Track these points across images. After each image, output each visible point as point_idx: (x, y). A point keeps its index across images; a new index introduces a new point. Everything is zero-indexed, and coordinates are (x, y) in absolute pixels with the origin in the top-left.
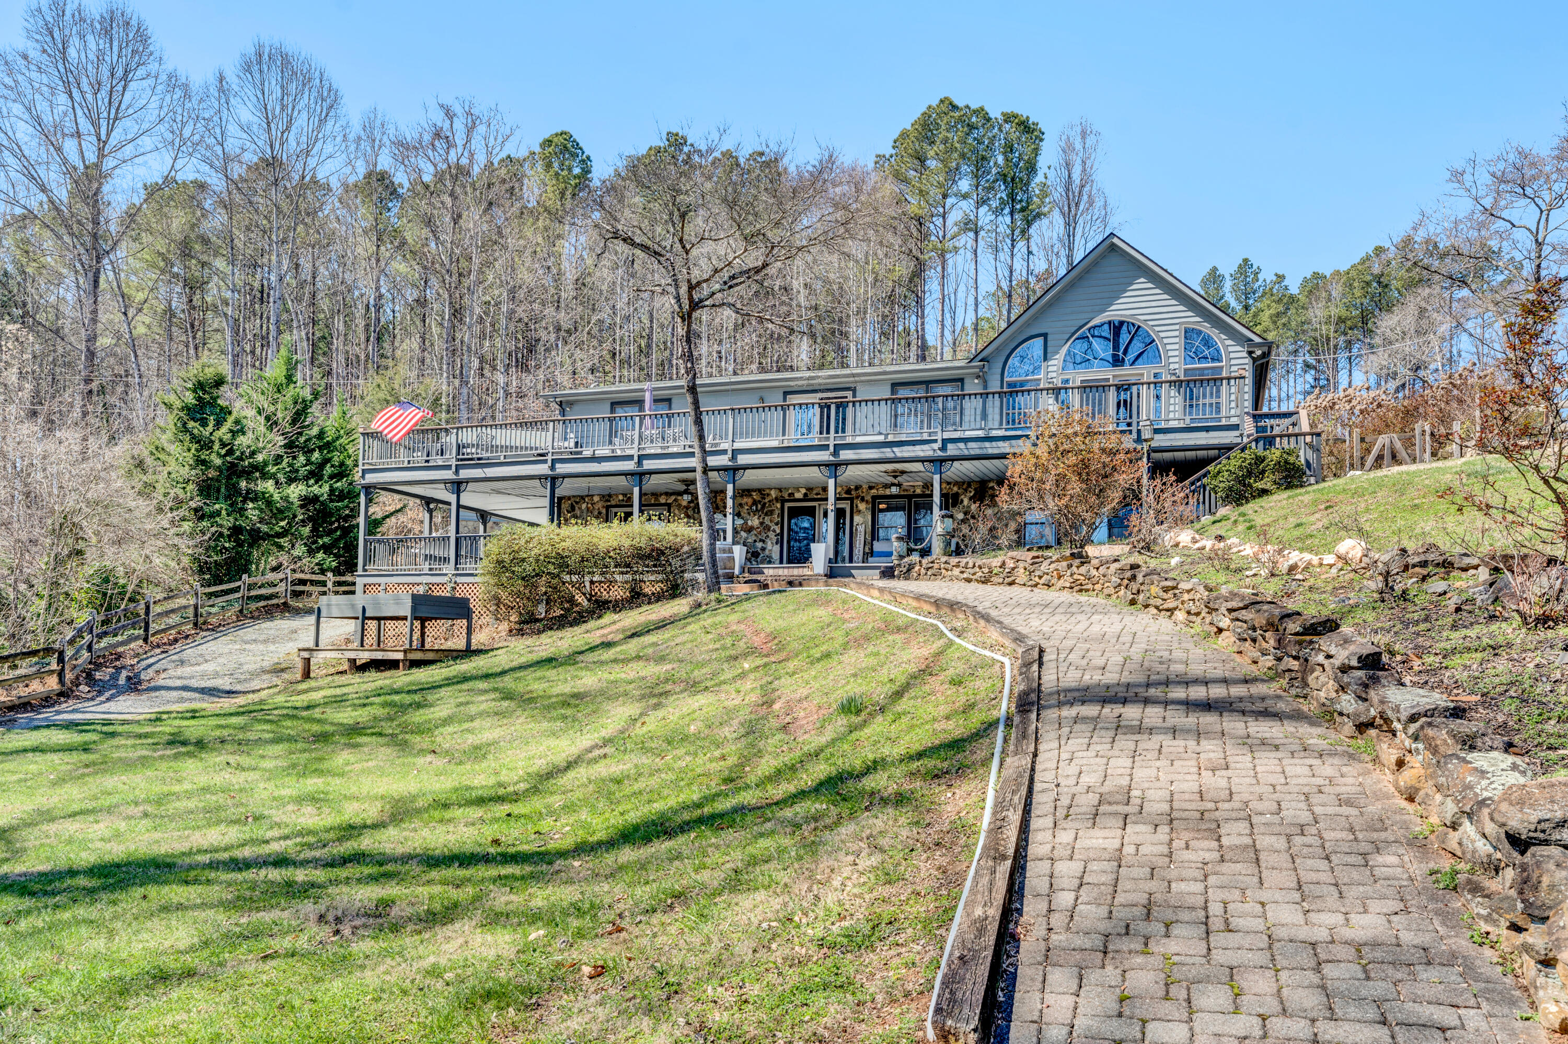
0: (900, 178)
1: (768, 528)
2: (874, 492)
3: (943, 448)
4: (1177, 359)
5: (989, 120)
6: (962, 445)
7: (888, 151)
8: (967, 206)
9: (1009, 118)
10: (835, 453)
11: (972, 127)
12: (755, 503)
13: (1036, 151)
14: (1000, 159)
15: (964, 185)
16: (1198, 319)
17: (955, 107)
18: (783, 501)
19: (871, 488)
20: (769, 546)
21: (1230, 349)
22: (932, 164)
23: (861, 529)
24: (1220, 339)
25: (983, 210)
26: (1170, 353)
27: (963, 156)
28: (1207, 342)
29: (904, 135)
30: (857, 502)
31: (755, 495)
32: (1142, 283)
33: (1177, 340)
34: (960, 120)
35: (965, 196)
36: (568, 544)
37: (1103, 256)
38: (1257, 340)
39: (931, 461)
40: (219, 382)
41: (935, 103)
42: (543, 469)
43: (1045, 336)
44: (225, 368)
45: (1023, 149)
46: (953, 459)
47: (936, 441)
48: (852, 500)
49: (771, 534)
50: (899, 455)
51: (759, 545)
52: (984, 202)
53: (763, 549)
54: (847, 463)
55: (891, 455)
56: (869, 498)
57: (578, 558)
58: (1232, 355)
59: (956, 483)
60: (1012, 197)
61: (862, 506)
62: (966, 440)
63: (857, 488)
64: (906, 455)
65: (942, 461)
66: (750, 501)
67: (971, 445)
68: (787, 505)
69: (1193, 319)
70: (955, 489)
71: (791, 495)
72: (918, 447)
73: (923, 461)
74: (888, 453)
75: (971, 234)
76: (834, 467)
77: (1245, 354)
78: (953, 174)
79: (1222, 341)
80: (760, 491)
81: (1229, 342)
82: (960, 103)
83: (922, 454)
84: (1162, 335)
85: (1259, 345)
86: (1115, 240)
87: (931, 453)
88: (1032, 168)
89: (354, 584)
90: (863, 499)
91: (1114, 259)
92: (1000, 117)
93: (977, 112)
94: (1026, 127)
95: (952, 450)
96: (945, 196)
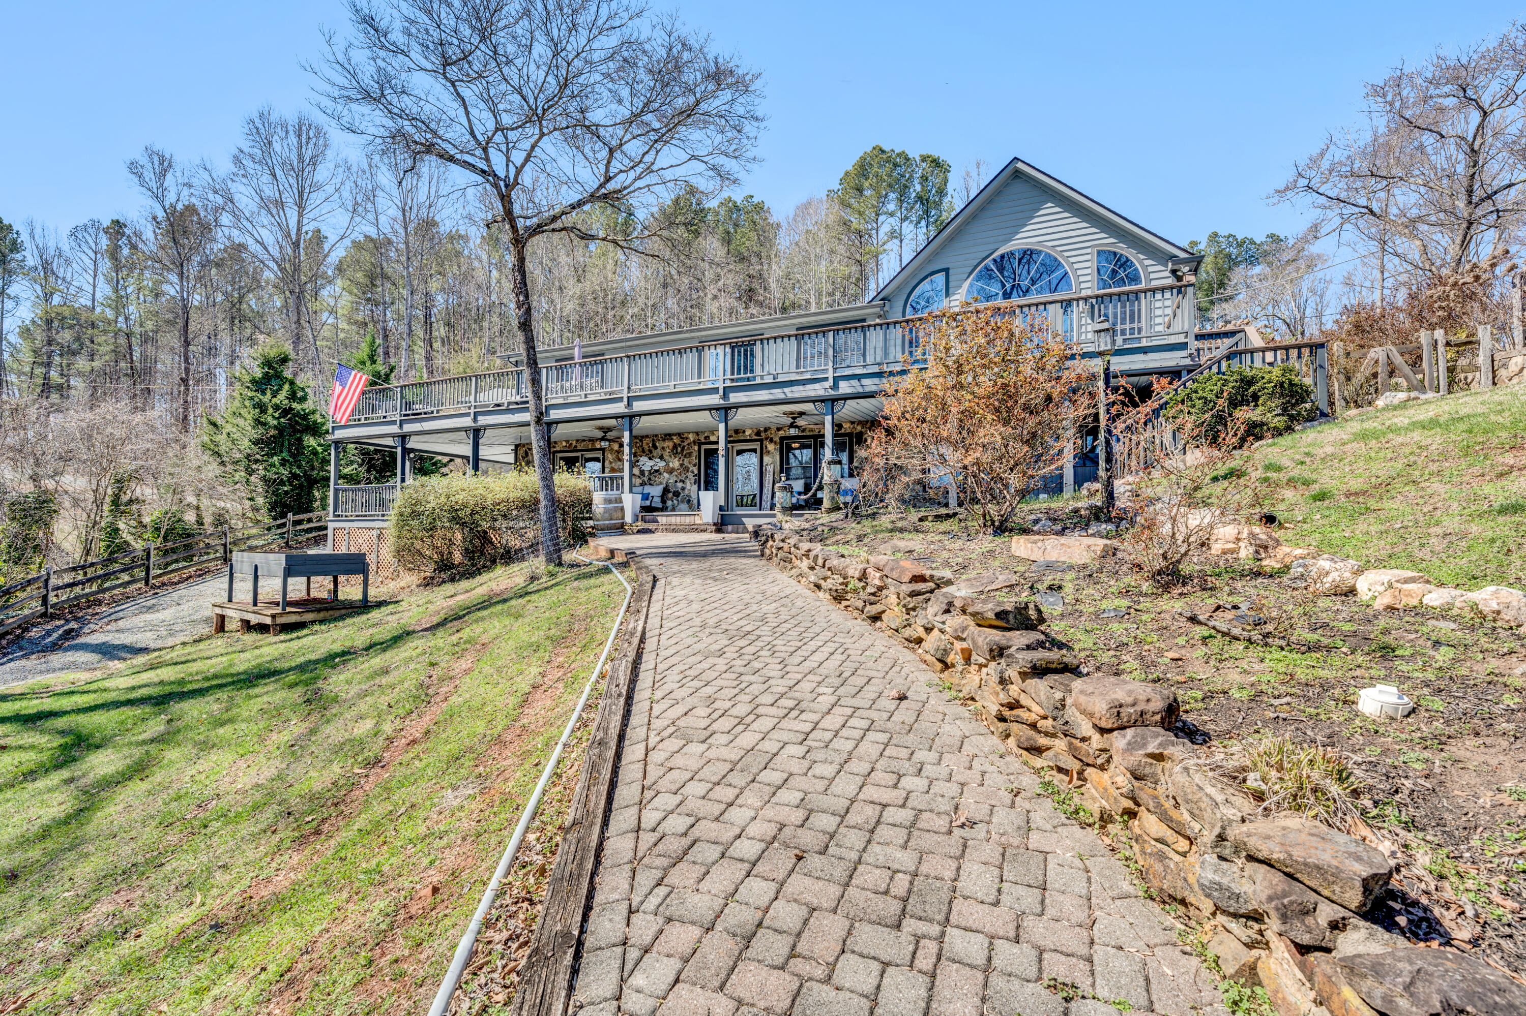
0: (845, 204)
1: (687, 469)
2: (781, 433)
3: (835, 386)
4: (1089, 285)
5: (908, 159)
6: (855, 382)
7: (836, 186)
8: (894, 221)
9: (924, 159)
10: (725, 396)
11: (896, 165)
12: (675, 446)
13: (946, 181)
14: (918, 188)
15: (891, 207)
16: (1112, 240)
17: (883, 152)
18: (700, 444)
19: (779, 429)
20: (688, 486)
21: (1150, 269)
22: (868, 193)
23: (770, 469)
24: (1138, 260)
25: (905, 224)
26: (1082, 279)
27: (890, 186)
28: (1123, 263)
29: (847, 174)
30: (766, 443)
31: (676, 440)
32: (1049, 208)
33: (1089, 264)
34: (888, 160)
35: (892, 214)
36: (460, 497)
37: (1006, 185)
38: (1183, 255)
39: (822, 401)
40: (284, 360)
41: (869, 150)
42: (467, 422)
43: (947, 271)
44: (288, 348)
45: (935, 179)
46: (846, 398)
47: (826, 379)
48: (761, 441)
49: (690, 475)
50: (790, 395)
51: (680, 485)
52: (906, 218)
53: (683, 489)
54: (737, 406)
55: (782, 396)
56: (777, 439)
57: (469, 511)
58: (1152, 276)
59: (860, 423)
60: (927, 212)
61: (771, 447)
62: (859, 377)
63: (766, 430)
64: (797, 395)
65: (834, 400)
66: (671, 444)
67: (865, 381)
68: (704, 447)
69: (1107, 241)
70: (859, 428)
71: (707, 438)
72: (809, 387)
73: (814, 402)
74: (778, 394)
75: (897, 241)
76: (725, 411)
77: (1167, 274)
78: (882, 199)
79: (1141, 262)
80: (679, 434)
81: (1148, 262)
82: (887, 149)
83: (812, 394)
84: (1072, 260)
85: (1185, 261)
86: (1020, 165)
87: (821, 393)
88: (942, 192)
89: (326, 528)
90: (771, 441)
91: (1018, 187)
92: (918, 159)
93: (899, 155)
94: (936, 163)
95: (845, 388)
96: (878, 215)
